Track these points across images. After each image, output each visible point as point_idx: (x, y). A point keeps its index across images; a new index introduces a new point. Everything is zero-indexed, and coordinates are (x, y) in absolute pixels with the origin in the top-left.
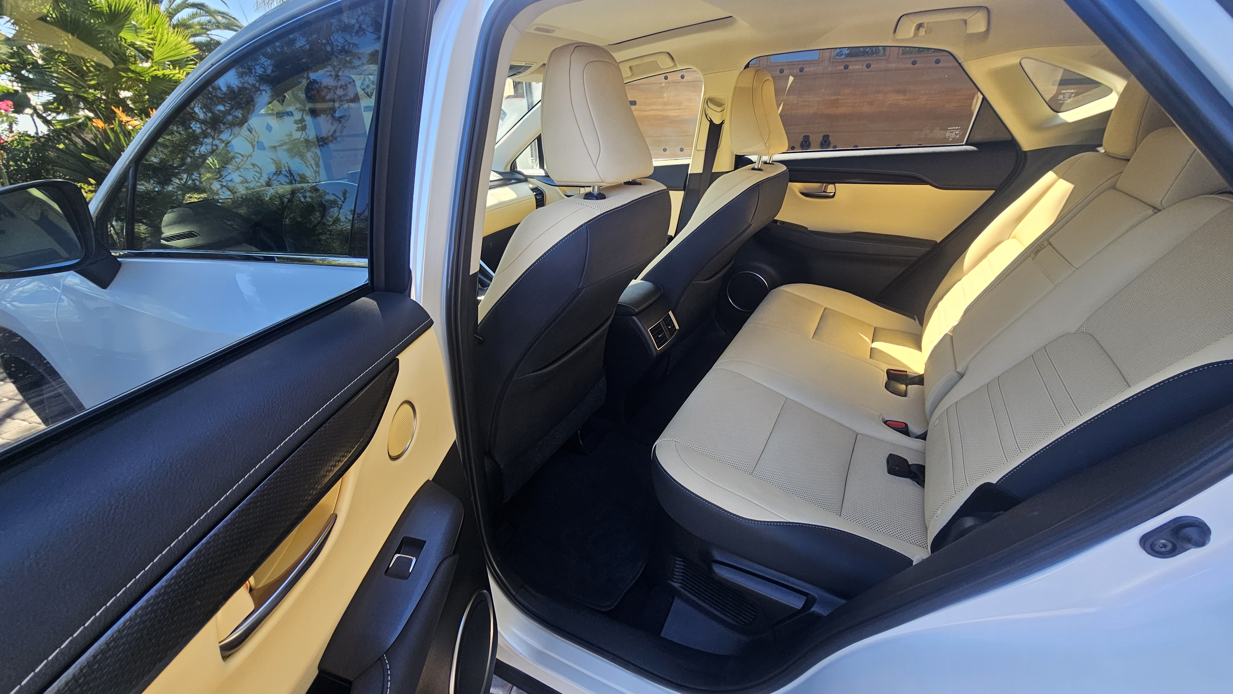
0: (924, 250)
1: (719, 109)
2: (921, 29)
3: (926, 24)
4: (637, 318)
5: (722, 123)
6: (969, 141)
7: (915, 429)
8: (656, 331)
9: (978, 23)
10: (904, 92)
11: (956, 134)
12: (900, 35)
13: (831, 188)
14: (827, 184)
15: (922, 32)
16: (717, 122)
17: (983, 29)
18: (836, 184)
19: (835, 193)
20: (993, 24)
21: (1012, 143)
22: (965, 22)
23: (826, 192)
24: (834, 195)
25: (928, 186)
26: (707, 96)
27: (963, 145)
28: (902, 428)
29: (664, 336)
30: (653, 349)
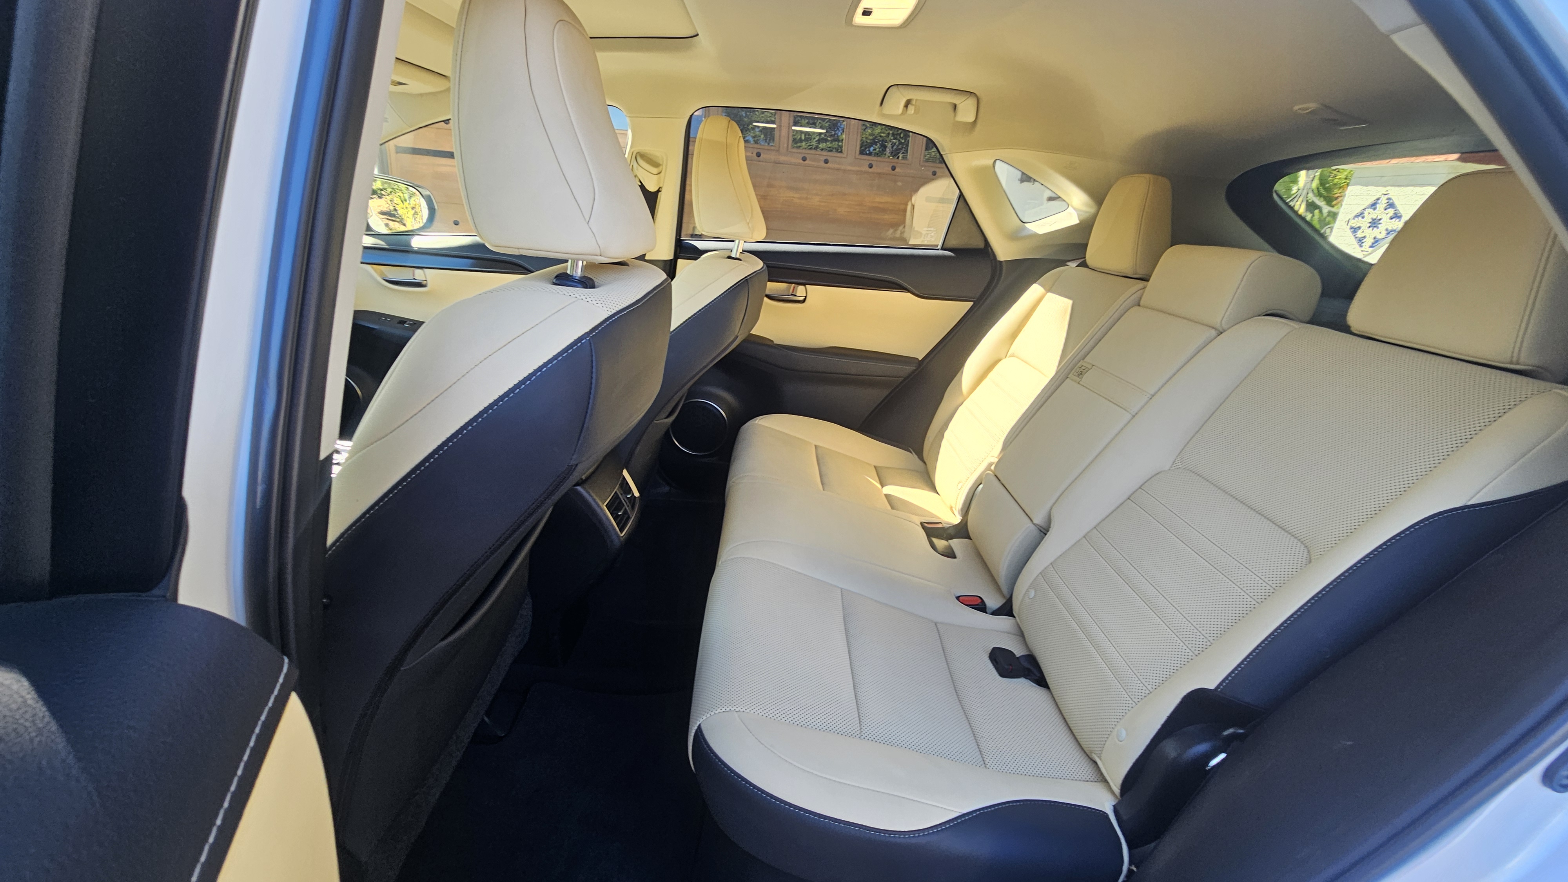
0: (909, 369)
1: (655, 170)
2: (910, 106)
3: (915, 101)
4: (585, 489)
5: (659, 191)
6: (944, 247)
7: (993, 602)
8: (615, 506)
9: (967, 112)
10: (796, 189)
11: (932, 237)
12: (888, 109)
13: (801, 291)
14: (796, 285)
15: (911, 110)
16: (652, 188)
17: (971, 119)
18: (807, 286)
19: (806, 297)
20: (980, 115)
21: (985, 251)
22: (955, 107)
23: (796, 296)
24: (805, 300)
25: (909, 294)
26: (638, 149)
27: (938, 249)
28: (977, 605)
29: (625, 512)
30: (614, 537)
